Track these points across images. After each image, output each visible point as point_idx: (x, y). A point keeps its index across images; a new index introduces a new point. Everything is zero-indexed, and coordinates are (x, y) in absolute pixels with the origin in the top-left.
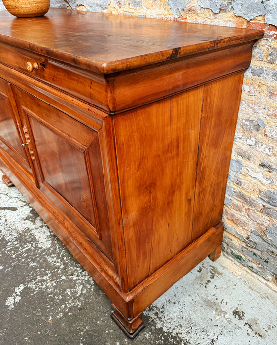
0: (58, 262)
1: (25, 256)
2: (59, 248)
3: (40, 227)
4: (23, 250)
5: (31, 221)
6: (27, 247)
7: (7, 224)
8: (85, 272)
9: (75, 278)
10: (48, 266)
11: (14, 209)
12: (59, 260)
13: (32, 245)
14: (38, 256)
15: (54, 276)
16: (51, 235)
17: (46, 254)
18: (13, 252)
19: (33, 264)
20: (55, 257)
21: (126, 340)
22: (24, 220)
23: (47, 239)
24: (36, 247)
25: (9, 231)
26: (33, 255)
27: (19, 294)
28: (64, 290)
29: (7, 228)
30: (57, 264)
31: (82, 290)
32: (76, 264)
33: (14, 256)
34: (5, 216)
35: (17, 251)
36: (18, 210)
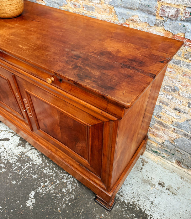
0: (51, 172)
1: (27, 171)
2: (48, 163)
3: (30, 149)
4: (25, 168)
5: (23, 146)
6: (27, 165)
7: (7, 151)
8: (70, 175)
9: (65, 181)
10: (45, 176)
11: (7, 140)
12: (51, 170)
13: (29, 163)
14: (36, 170)
15: (52, 182)
16: (39, 154)
17: (41, 168)
18: (18, 170)
19: (35, 176)
20: (48, 169)
21: (106, 212)
22: (18, 146)
23: (38, 158)
24: (33, 164)
25: (10, 156)
26: (33, 171)
27: (33, 197)
28: (61, 190)
29: (8, 154)
30: (51, 174)
31: (72, 188)
32: (63, 171)
33: (20, 173)
34: (3, 145)
35: (21, 169)
36: (11, 140)
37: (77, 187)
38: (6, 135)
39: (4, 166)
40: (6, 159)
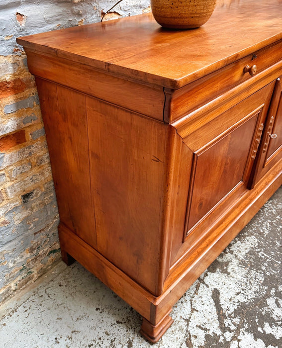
0: (266, 225)
1: (273, 253)
3: (232, 253)
4: (268, 257)
5: (227, 266)
6: (263, 255)
7: (243, 290)
11: (216, 294)
13: (259, 252)
14: (267, 243)
16: (239, 240)
17: (263, 237)
18: (275, 265)
19: (278, 243)
20: (262, 229)
22: (228, 274)
23: (246, 242)
25: (252, 282)
26: (270, 247)
29: (249, 287)
30: (268, 225)
33: (279, 262)
34: (230, 300)
35: (272, 262)
36: (215, 287)
37: (278, 201)
38: (204, 299)
39: (273, 289)
40: (260, 289)
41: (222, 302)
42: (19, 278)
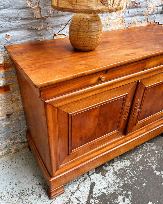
0: (140, 156)
1: (136, 172)
2: (130, 156)
3: (112, 167)
4: (132, 174)
6: (129, 172)
7: (108, 187)
10: (142, 161)
11: (93, 185)
13: (128, 170)
14: (135, 166)
15: (148, 157)
16: (120, 160)
17: (134, 162)
18: (133, 179)
19: (141, 168)
20: (136, 158)
22: (105, 176)
23: (123, 162)
24: (129, 167)
25: (116, 185)
26: (135, 169)
27: (160, 173)
28: (156, 153)
29: (112, 186)
30: (141, 156)
33: (136, 179)
34: (99, 190)
35: (132, 177)
36: (94, 181)
37: (154, 144)
38: (86, 185)
39: (125, 191)
40: (118, 189)
41: (94, 189)
42: (4, 151)
